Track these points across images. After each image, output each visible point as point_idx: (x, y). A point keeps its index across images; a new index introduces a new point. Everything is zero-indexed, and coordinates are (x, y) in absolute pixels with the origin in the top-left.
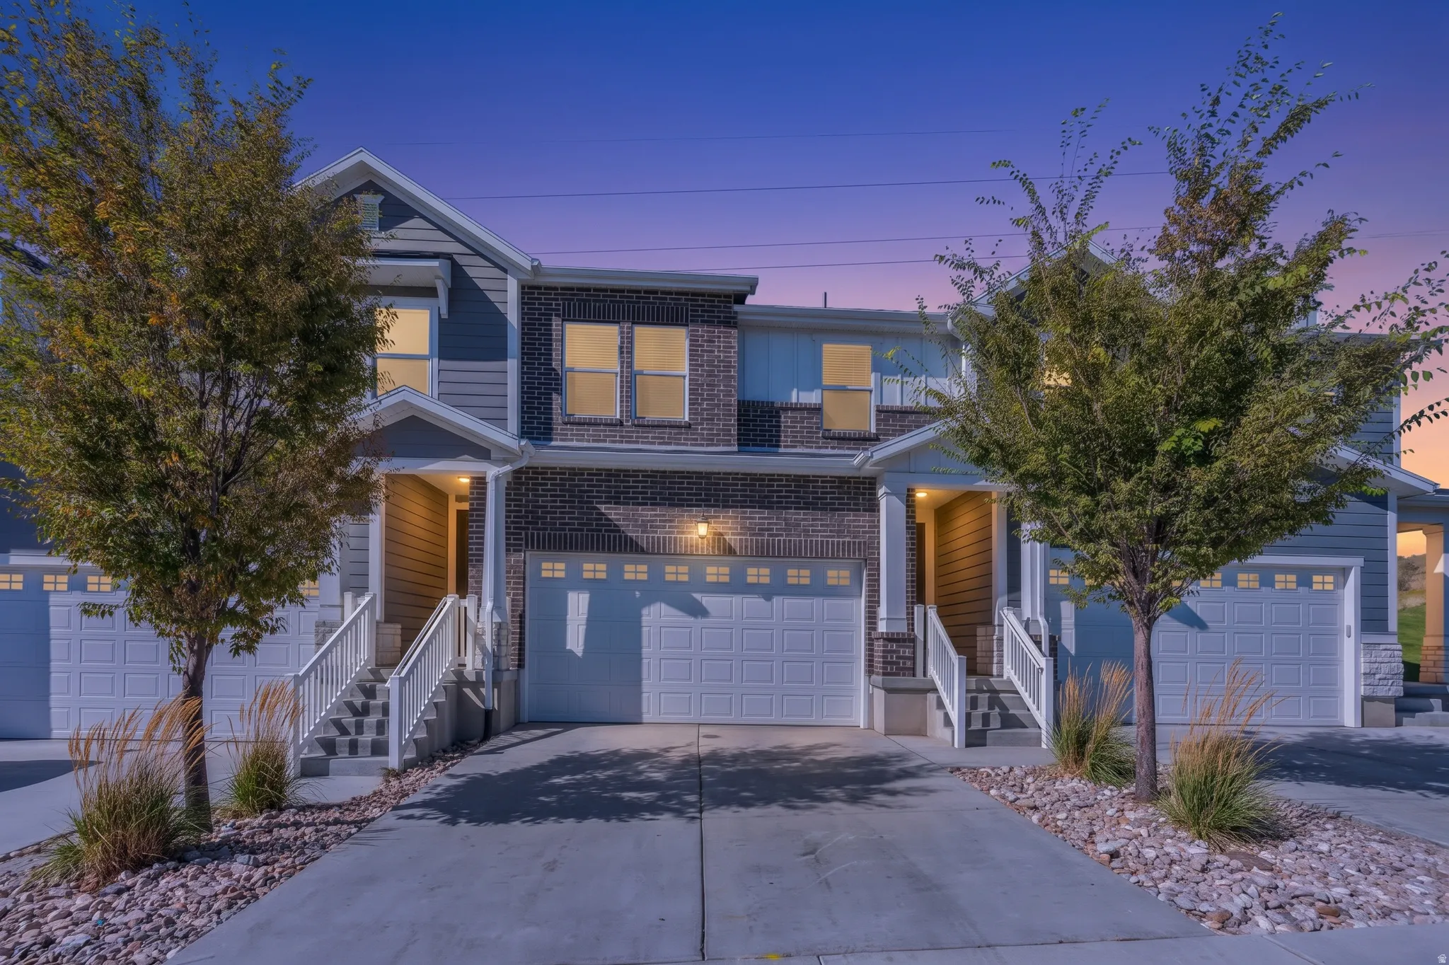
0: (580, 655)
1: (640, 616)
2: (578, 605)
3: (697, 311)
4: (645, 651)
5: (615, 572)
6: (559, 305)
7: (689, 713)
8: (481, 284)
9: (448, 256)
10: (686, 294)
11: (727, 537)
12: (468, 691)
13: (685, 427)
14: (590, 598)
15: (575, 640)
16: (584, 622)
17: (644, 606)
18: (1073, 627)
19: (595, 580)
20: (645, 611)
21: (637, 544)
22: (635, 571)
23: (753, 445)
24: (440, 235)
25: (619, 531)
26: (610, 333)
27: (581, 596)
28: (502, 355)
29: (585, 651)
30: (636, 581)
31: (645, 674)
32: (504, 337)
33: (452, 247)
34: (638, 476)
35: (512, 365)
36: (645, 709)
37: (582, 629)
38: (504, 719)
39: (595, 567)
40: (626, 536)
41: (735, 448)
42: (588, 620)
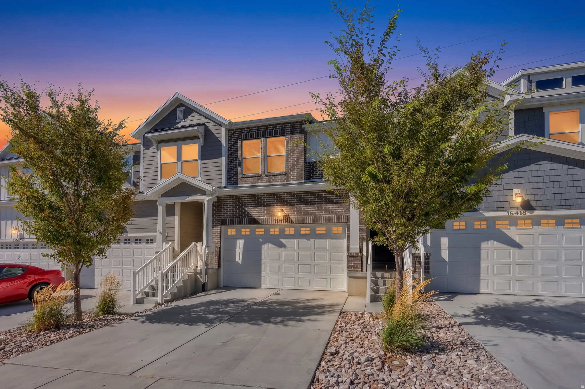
0: (240, 263)
1: (261, 248)
2: (240, 244)
3: (289, 129)
4: (263, 261)
5: (253, 232)
6: (240, 135)
7: (279, 285)
8: (214, 132)
9: (204, 124)
10: (284, 123)
11: (290, 217)
12: (198, 276)
13: (284, 175)
14: (244, 242)
15: (239, 258)
16: (242, 251)
17: (262, 244)
18: (447, 249)
19: (246, 235)
20: (263, 246)
21: (258, 221)
22: (260, 231)
23: (313, 179)
24: (201, 117)
25: (252, 217)
26: (257, 143)
27: (241, 241)
28: (220, 156)
29: (242, 262)
30: (260, 235)
31: (262, 270)
32: (221, 150)
33: (205, 120)
34: (265, 196)
35: (223, 160)
36: (262, 283)
37: (241, 253)
38: (209, 286)
39: (246, 231)
40: (254, 218)
41: (303, 181)
42: (243, 250)
